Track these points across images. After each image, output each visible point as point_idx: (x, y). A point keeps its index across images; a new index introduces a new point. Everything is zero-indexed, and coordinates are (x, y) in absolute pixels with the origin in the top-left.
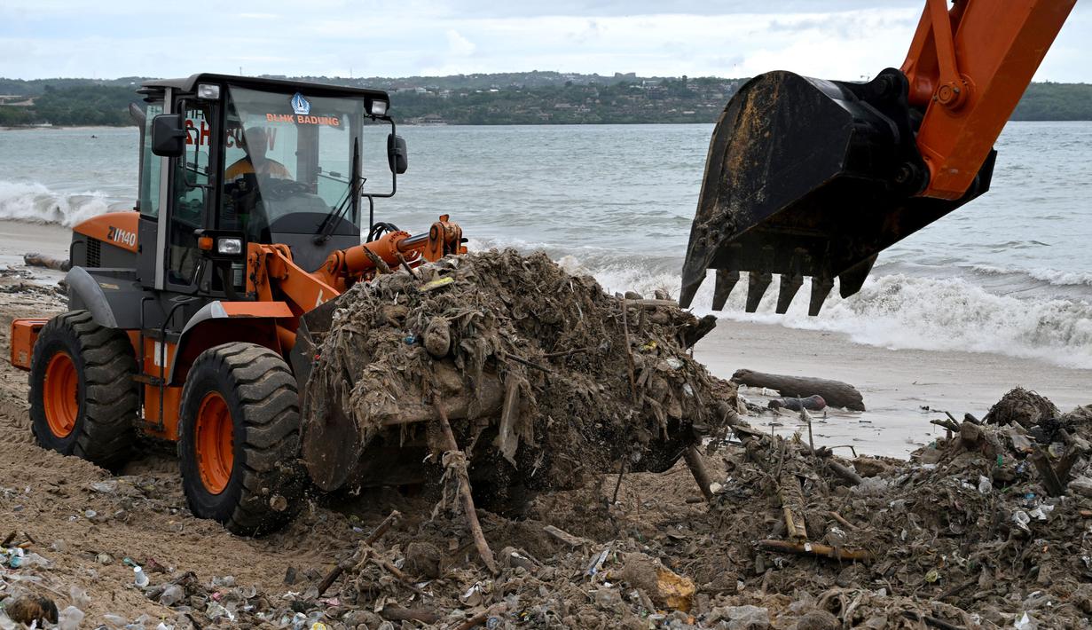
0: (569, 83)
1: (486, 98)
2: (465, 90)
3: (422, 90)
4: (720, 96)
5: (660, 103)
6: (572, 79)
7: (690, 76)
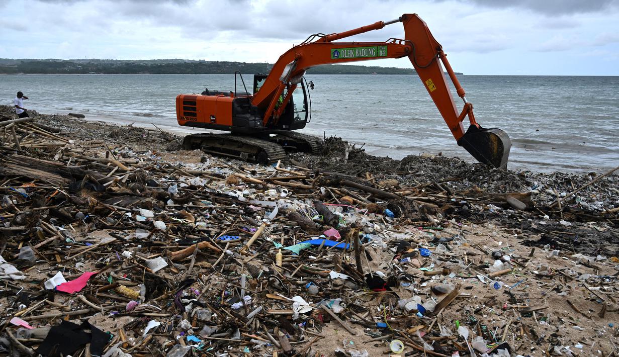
0: (185, 63)
1: (161, 66)
2: (155, 64)
3: (142, 64)
5: (211, 68)
6: (187, 61)
7: (219, 61)
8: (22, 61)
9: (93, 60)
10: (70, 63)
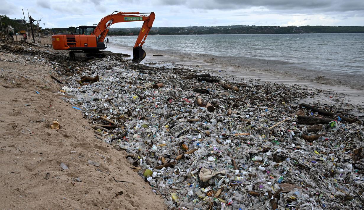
1: (229, 30)
2: (225, 28)
3: (218, 28)
4: (268, 29)
8: (160, 28)
9: (194, 27)
10: (183, 29)
